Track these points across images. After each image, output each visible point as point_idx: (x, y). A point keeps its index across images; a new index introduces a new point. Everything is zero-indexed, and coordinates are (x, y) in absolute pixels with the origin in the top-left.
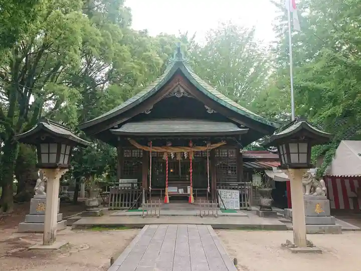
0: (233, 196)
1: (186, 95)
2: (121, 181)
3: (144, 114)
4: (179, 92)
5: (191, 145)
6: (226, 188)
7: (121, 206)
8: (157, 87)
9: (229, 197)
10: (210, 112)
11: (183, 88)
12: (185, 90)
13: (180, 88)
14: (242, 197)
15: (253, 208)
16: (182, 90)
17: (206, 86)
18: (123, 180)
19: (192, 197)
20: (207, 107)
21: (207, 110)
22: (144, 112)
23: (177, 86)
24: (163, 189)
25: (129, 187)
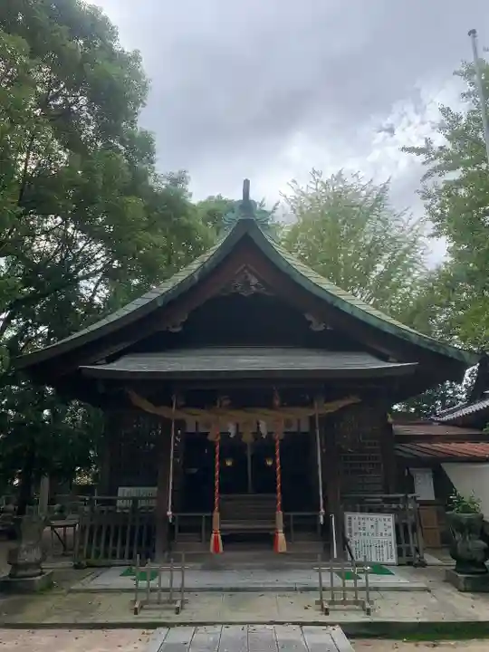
0: (381, 529)
1: (262, 290)
2: (121, 491)
3: (168, 331)
4: (247, 284)
5: (277, 402)
6: (362, 511)
7: (105, 556)
8: (197, 273)
9: (373, 531)
10: (318, 327)
11: (257, 276)
12: (261, 281)
13: (249, 275)
14: (402, 533)
15: (430, 559)
16: (254, 281)
17: (305, 272)
19: (281, 536)
20: (309, 317)
21: (310, 323)
22: (168, 328)
23: (242, 271)
24: (209, 514)
25: (127, 508)
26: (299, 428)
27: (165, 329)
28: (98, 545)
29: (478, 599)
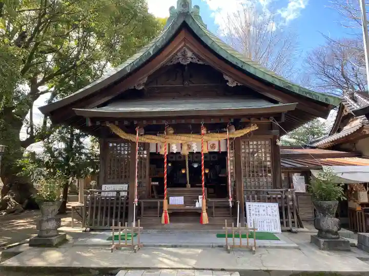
0: (270, 212)
1: (195, 61)
2: (104, 187)
3: (135, 89)
4: (184, 55)
7: (101, 224)
8: (152, 49)
9: (265, 213)
10: (232, 84)
11: (192, 51)
12: (194, 54)
13: (187, 50)
16: (189, 54)
18: (108, 186)
19: (205, 215)
20: (226, 78)
21: (227, 81)
22: (135, 87)
23: (182, 47)
24: (161, 201)
25: (113, 197)
26: (219, 149)
27: (133, 88)
28: (96, 218)
29: (332, 255)
